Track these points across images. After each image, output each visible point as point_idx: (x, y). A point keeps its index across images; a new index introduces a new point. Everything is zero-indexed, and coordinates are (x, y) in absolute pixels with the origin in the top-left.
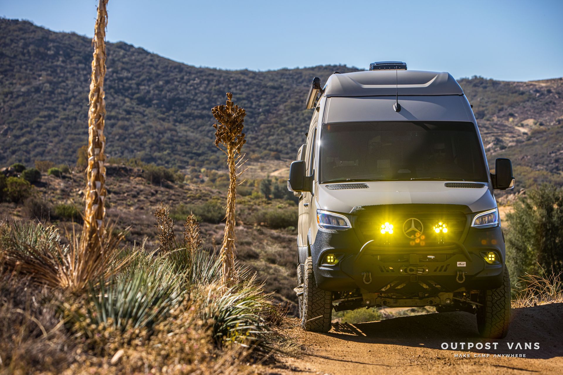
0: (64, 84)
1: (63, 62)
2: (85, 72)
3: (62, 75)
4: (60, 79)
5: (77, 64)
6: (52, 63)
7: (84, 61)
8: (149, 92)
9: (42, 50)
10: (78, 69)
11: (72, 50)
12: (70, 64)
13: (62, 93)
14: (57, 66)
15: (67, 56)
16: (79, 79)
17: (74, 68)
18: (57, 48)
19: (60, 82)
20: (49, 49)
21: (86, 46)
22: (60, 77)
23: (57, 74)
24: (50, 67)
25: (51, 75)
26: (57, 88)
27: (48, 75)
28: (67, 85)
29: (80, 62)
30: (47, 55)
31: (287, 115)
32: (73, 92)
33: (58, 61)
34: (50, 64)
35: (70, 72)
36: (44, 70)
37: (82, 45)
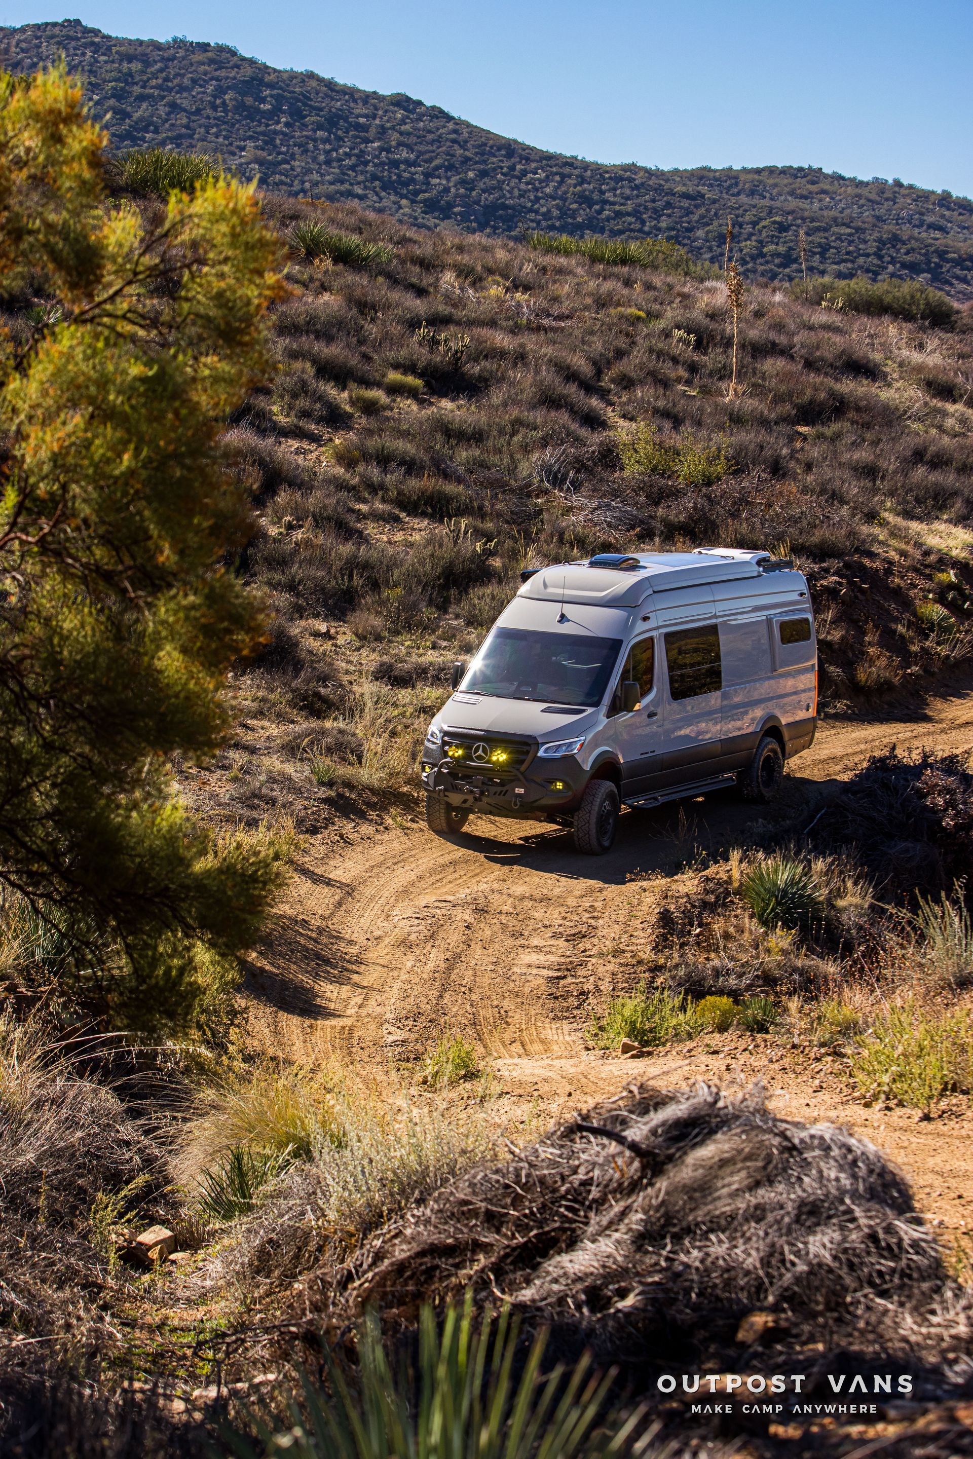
0: (287, 167)
1: (287, 125)
2: (328, 147)
3: (284, 149)
4: (280, 157)
5: (315, 131)
6: (267, 125)
7: (327, 125)
8: (447, 190)
9: (249, 101)
10: (315, 140)
11: (305, 105)
12: (301, 130)
13: (282, 183)
14: (276, 132)
15: (297, 115)
16: (314, 159)
17: (307, 137)
18: (279, 99)
19: (280, 163)
20: (263, 100)
21: (332, 99)
22: (279, 153)
23: (275, 146)
24: (263, 133)
25: (263, 149)
26: (274, 173)
27: (256, 147)
28: (292, 169)
29: (320, 127)
30: (258, 110)
31: (710, 249)
32: (303, 182)
33: (278, 122)
34: (262, 128)
35: (300, 146)
36: (250, 138)
37: (327, 95)
